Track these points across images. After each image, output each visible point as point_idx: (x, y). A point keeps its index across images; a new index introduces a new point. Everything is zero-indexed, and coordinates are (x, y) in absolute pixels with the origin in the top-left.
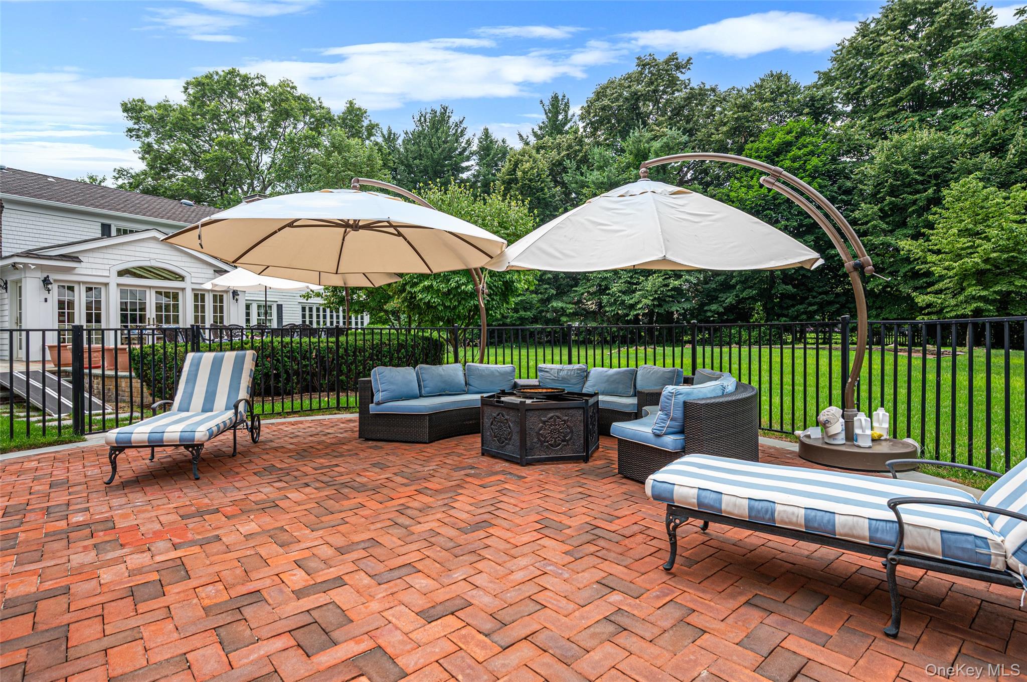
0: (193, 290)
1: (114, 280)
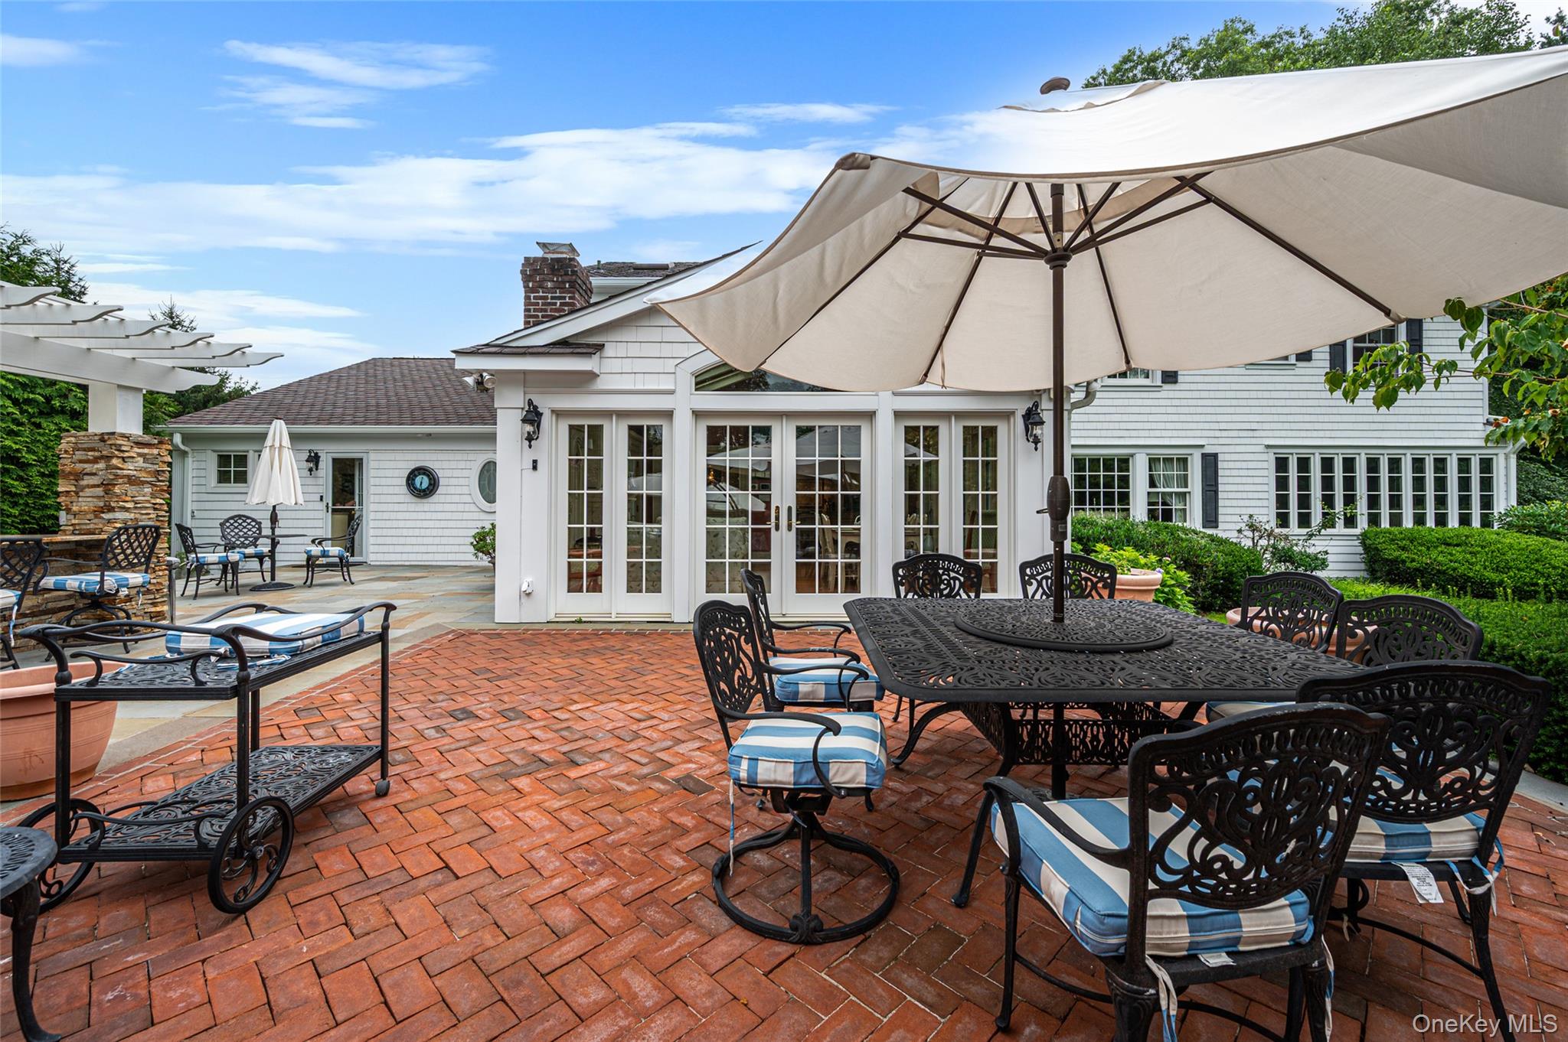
0: (899, 415)
1: (686, 400)
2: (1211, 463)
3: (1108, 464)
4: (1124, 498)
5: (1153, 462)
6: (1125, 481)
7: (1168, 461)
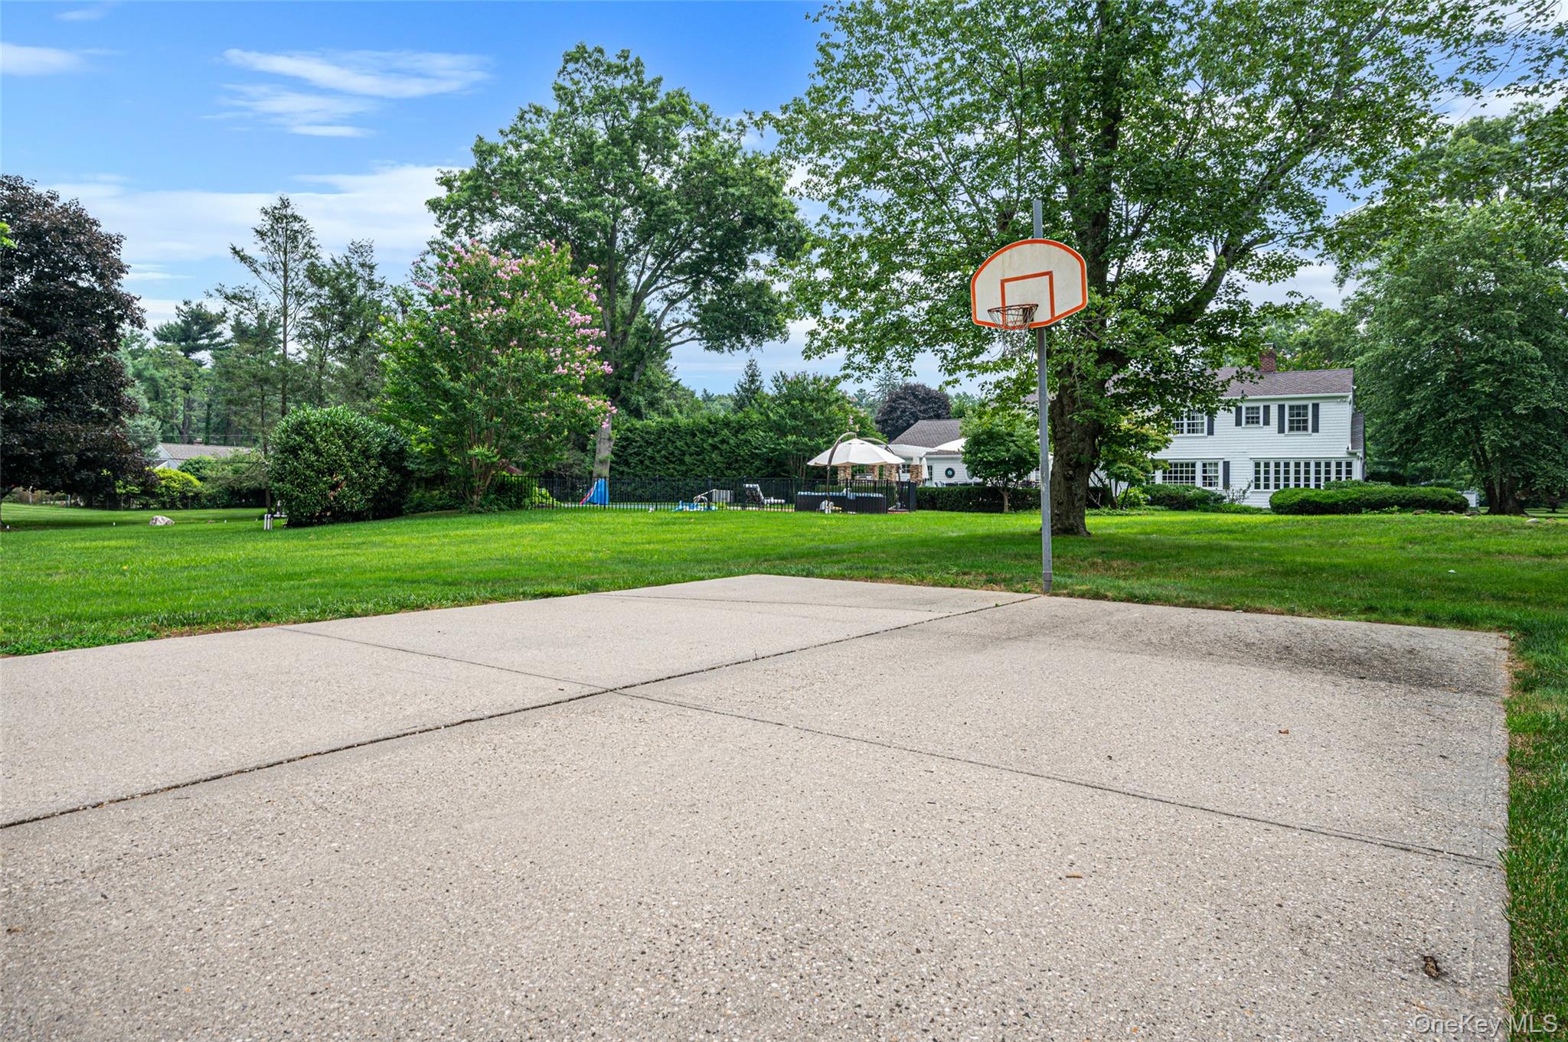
2: (1226, 465)
3: (1187, 465)
4: (1193, 478)
5: (1204, 465)
6: (1193, 472)
7: (1210, 464)
